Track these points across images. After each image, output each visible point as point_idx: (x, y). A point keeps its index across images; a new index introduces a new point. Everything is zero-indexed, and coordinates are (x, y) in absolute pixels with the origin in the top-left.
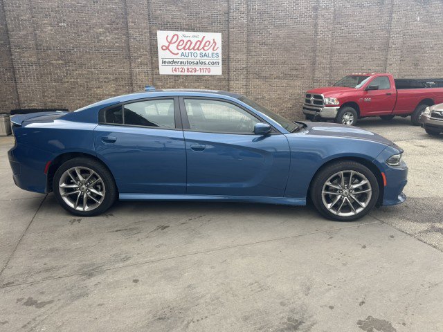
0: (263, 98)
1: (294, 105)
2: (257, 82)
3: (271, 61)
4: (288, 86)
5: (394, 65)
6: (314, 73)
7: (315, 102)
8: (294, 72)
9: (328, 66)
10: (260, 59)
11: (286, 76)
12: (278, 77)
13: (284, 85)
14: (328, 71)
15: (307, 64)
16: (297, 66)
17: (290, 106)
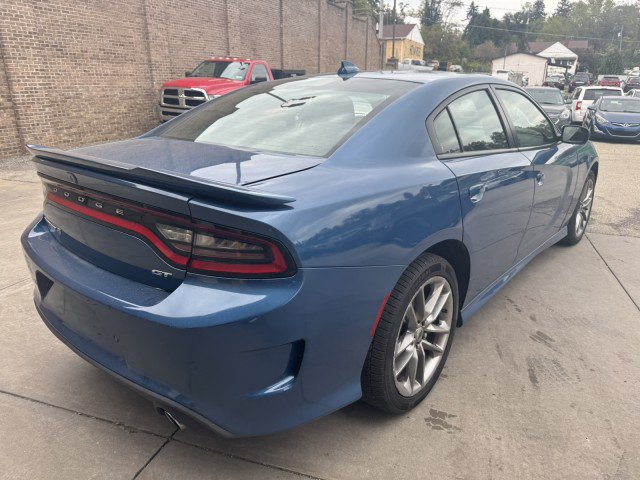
0: (78, 96)
1: (131, 109)
2: (62, 64)
3: (79, 25)
4: (115, 74)
5: (236, 49)
6: (149, 54)
7: (188, 102)
8: (120, 50)
9: (167, 43)
10: (58, 18)
11: (108, 56)
12: (95, 57)
13: (109, 72)
14: (167, 51)
15: (136, 37)
16: (123, 40)
17: (125, 110)
